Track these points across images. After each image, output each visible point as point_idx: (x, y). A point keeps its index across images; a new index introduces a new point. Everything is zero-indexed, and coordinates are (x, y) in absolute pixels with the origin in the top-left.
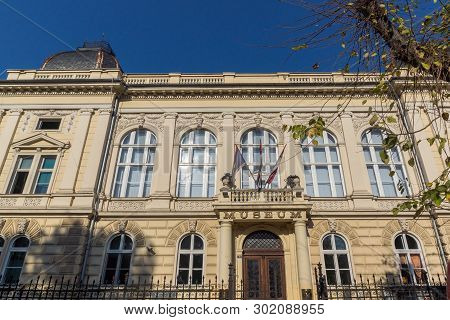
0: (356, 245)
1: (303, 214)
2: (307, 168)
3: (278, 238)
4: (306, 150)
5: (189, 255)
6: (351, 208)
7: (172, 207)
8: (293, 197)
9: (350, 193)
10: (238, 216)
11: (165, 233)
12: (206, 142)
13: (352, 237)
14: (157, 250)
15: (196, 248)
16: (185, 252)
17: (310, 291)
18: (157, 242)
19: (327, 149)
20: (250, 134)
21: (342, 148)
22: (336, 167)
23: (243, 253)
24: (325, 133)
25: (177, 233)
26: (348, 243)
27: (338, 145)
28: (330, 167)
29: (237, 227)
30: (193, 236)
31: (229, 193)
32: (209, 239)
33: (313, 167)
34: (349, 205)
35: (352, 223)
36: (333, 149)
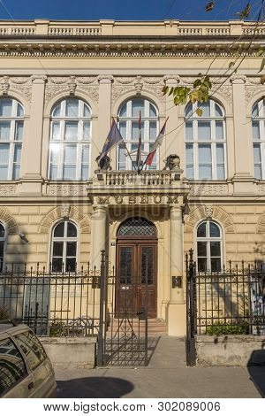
0: (230, 232)
1: (180, 199)
2: (189, 146)
3: (152, 224)
4: (189, 124)
5: (62, 243)
6: (231, 192)
7: (44, 192)
8: (171, 180)
9: (231, 176)
10: (112, 201)
11: (38, 219)
12: (80, 114)
13: (228, 224)
14: (30, 238)
15: (69, 235)
16: (58, 239)
17: (180, 279)
18: (29, 229)
19: (213, 123)
20: (129, 104)
21: (229, 122)
22: (220, 145)
23: (117, 240)
24: (212, 103)
25: (50, 220)
26: (223, 230)
27: (225, 119)
28: (214, 146)
29: (112, 214)
30: (66, 222)
31: (104, 176)
32: (82, 226)
33: (196, 146)
34: (229, 190)
35: (229, 209)
36: (219, 124)
